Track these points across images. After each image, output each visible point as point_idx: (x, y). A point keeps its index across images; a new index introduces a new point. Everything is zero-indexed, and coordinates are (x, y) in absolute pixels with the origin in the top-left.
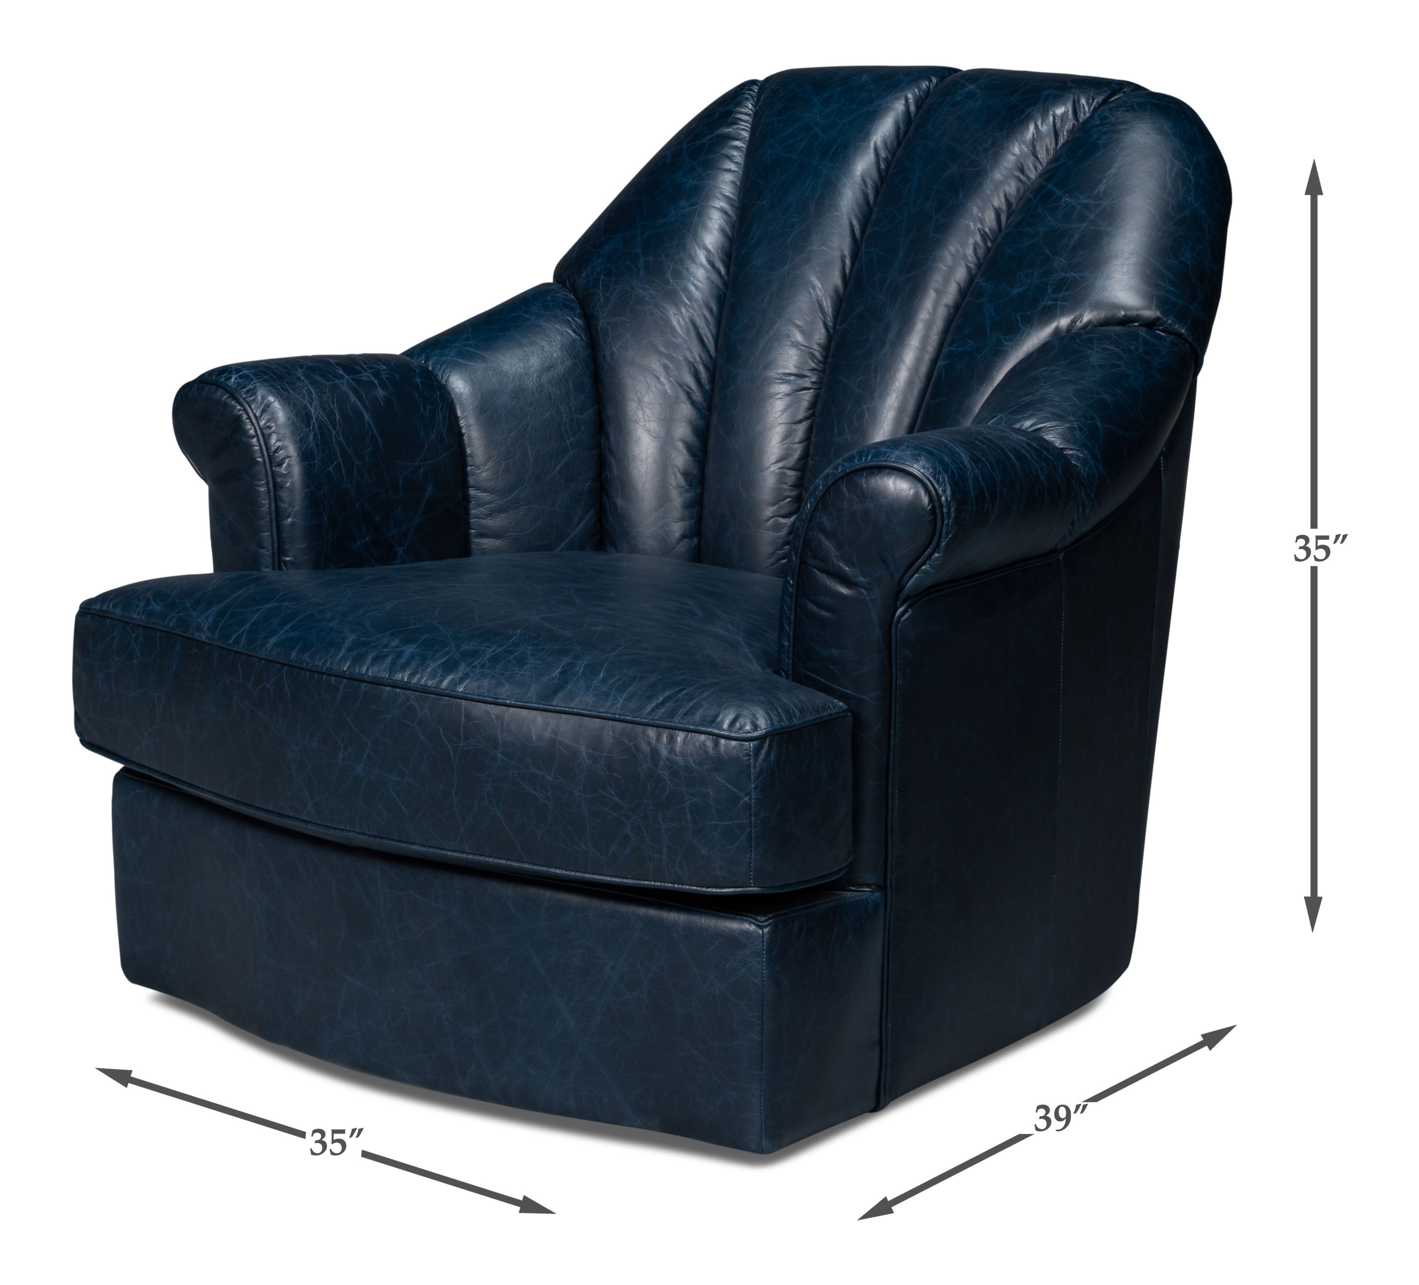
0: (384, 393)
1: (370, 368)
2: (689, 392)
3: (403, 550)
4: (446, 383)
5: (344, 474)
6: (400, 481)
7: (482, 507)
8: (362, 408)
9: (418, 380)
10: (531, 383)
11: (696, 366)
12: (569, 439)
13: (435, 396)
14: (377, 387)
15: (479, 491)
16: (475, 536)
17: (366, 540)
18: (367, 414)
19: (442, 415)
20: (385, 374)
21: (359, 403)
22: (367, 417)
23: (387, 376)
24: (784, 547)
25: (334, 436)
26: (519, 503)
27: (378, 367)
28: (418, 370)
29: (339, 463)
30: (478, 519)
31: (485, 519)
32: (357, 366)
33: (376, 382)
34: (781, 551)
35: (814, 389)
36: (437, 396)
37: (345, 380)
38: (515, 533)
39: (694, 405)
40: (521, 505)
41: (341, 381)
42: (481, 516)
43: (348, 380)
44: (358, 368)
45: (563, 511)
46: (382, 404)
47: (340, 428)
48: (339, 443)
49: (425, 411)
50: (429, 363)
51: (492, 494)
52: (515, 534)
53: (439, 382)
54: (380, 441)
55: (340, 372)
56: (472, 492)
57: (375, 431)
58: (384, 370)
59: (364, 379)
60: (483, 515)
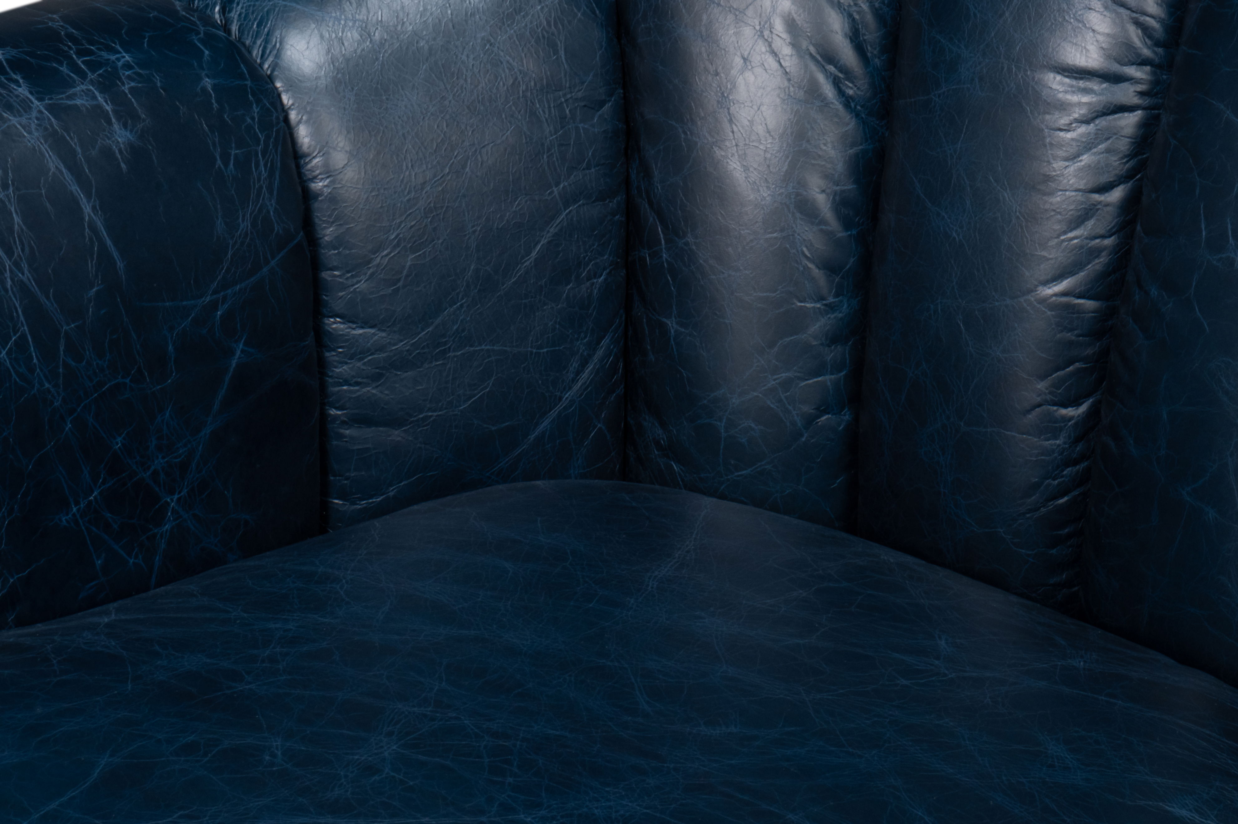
0: (128, 134)
1: (93, 66)
2: (839, 78)
3: (179, 499)
4: (272, 72)
5: (35, 361)
6: (170, 347)
7: (360, 359)
8: (75, 188)
9: (208, 83)
10: (472, 57)
11: (857, 17)
12: (557, 184)
13: (249, 120)
14: (109, 123)
15: (354, 326)
16: (344, 423)
17: (92, 498)
18: (88, 202)
19: (265, 165)
20: (129, 78)
21: (67, 176)
22: (87, 209)
23: (133, 84)
24: (1063, 471)
25: (8, 274)
26: (445, 343)
27: (113, 58)
28: (207, 52)
29: (23, 337)
30: (350, 385)
31: (367, 385)
32: (61, 64)
33: (108, 108)
34: (1054, 479)
35: (1144, 109)
36: (253, 119)
37: (34, 114)
38: (435, 411)
39: (850, 107)
40: (449, 348)
41: (24, 121)
42: (359, 380)
43: (40, 112)
44: (64, 69)
45: (545, 350)
46: (123, 166)
47: (23, 250)
48: (23, 288)
49: (226, 165)
50: (232, 14)
51: (384, 331)
52: (436, 414)
53: (254, 70)
54: (120, 265)
55: (20, 89)
56: (335, 325)
57: (109, 242)
58: (128, 66)
59: (78, 102)
60: (363, 378)
